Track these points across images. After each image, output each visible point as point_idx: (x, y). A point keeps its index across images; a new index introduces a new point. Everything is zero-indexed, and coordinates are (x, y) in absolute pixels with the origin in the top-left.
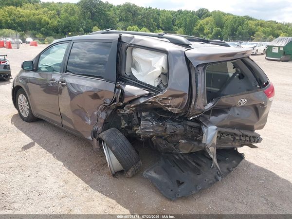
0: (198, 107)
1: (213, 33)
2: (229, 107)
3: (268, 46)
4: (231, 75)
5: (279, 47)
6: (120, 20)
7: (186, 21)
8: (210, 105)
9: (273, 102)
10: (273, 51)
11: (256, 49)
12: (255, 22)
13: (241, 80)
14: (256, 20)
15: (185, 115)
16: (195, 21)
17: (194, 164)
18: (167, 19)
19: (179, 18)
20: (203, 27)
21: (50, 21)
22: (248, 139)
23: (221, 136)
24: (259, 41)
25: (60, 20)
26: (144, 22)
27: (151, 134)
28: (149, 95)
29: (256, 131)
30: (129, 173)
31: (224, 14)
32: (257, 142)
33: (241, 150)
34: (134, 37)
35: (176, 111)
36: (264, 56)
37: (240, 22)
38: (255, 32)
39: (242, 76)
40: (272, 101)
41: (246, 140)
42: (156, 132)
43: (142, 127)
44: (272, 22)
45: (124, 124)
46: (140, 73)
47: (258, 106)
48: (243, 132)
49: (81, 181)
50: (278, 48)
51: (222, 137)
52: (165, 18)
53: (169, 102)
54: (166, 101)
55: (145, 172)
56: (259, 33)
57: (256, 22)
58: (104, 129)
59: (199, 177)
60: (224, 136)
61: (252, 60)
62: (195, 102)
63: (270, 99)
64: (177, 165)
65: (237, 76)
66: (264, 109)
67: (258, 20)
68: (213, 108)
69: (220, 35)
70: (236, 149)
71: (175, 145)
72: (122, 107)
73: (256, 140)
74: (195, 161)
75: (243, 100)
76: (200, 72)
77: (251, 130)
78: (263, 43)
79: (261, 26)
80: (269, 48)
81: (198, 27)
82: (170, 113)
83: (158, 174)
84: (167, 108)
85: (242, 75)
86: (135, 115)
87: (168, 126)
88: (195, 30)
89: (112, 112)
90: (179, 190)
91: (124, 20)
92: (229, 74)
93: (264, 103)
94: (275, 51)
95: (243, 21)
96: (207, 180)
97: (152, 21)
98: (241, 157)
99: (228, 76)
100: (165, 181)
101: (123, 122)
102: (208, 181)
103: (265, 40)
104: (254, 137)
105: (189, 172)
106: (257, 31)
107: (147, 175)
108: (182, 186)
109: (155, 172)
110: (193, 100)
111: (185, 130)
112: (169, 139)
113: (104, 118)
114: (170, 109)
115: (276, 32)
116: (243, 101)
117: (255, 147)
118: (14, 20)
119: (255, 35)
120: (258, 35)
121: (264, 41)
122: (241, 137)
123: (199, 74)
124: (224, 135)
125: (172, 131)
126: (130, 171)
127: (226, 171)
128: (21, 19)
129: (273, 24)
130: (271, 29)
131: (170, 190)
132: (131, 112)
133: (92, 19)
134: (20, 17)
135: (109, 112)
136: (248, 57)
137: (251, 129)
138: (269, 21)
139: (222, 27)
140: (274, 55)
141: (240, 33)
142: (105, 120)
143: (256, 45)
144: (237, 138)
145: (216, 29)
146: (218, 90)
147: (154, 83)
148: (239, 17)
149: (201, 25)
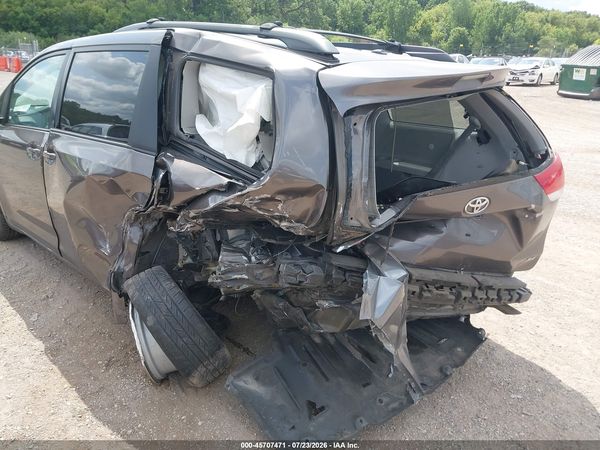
0: (354, 223)
1: (451, 39)
2: (444, 218)
3: (563, 66)
4: (459, 133)
5: (588, 69)
6: (254, 12)
7: (392, 14)
8: (388, 216)
9: (559, 204)
10: (574, 78)
11: (538, 72)
12: (540, 14)
13: (483, 145)
14: (541, 10)
15: (325, 239)
16: (413, 13)
17: (358, 356)
18: (353, 10)
19: (378, 7)
20: (428, 26)
21: (107, 15)
22: (493, 295)
23: (422, 290)
24: (546, 55)
25: (128, 12)
26: (304, 15)
27: (245, 286)
28: (230, 188)
29: (516, 275)
30: (195, 380)
32: (518, 301)
33: (477, 320)
34: (200, 35)
35: (300, 230)
36: (556, 87)
37: (509, 14)
38: (539, 35)
39: (484, 137)
40: (557, 201)
41: (488, 298)
42: (256, 281)
43: (223, 269)
44: (577, 13)
45: (184, 258)
46: (215, 129)
47: (518, 214)
48: (480, 278)
49: (73, 394)
50: (585, 70)
51: (426, 294)
52: (347, 7)
53: (279, 207)
54: (270, 206)
55: (230, 378)
56: (547, 38)
57: (542, 15)
58: (139, 268)
59: (366, 392)
60: (430, 291)
61: (509, 97)
62: (346, 208)
63: (552, 196)
64: (314, 361)
65: (472, 137)
66: (535, 221)
67: (548, 11)
68: (399, 220)
69: (465, 42)
70: (463, 319)
71: (306, 313)
72: (172, 216)
73: (516, 296)
74: (363, 346)
75: (479, 199)
76: (360, 128)
77: (504, 273)
78: (554, 59)
79: (553, 24)
80: (567, 70)
81: (419, 25)
82: (288, 235)
83: (264, 384)
84: (277, 222)
85: (485, 133)
86: (208, 235)
87: (283, 268)
88: (412, 31)
89: (156, 227)
90: (312, 426)
91: (261, 12)
92: (455, 130)
93: (533, 206)
94: (579, 76)
95: (515, 12)
96: (385, 400)
97: (321, 13)
98: (476, 337)
99: (453, 135)
100: (280, 401)
101: (182, 253)
102: (388, 404)
103: (559, 52)
104: (509, 291)
105: (341, 379)
106: (544, 34)
107: (235, 386)
108: (320, 419)
109: (257, 379)
110: (341, 204)
111: (328, 276)
112: (293, 298)
113: (136, 242)
114: (284, 225)
115: (586, 36)
116: (479, 204)
117: (514, 312)
118: (31, 13)
119: (538, 43)
120: (546, 43)
121: (557, 57)
122: (477, 290)
123: (356, 132)
124: (431, 288)
125: (294, 280)
126: (197, 374)
127: (436, 374)
128: (47, 10)
129: (579, 20)
130: (574, 30)
131: (288, 427)
132: (198, 228)
133: (194, 9)
134: (45, 6)
135: (149, 227)
136: (500, 89)
137: (504, 269)
138: (571, 12)
139: (469, 26)
140: (578, 85)
141: (508, 39)
142: (140, 247)
143: (538, 64)
144: (466, 294)
145: (457, 30)
146: (428, 170)
147: (245, 156)
148: (505, 4)
149: (425, 22)
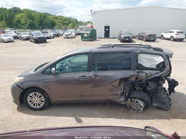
1: (28, 24)
7: (5, 15)
10: (85, 36)
12: (52, 16)
16: (13, 16)
20: (19, 20)
31: (32, 12)
37: (44, 16)
50: (87, 34)
79: (56, 19)
88: (14, 21)
95: (46, 16)
129: (62, 18)
138: (59, 16)
139: (33, 20)
140: (86, 38)
141: (46, 24)
145: (29, 21)
148: (42, 13)
149: (17, 18)
